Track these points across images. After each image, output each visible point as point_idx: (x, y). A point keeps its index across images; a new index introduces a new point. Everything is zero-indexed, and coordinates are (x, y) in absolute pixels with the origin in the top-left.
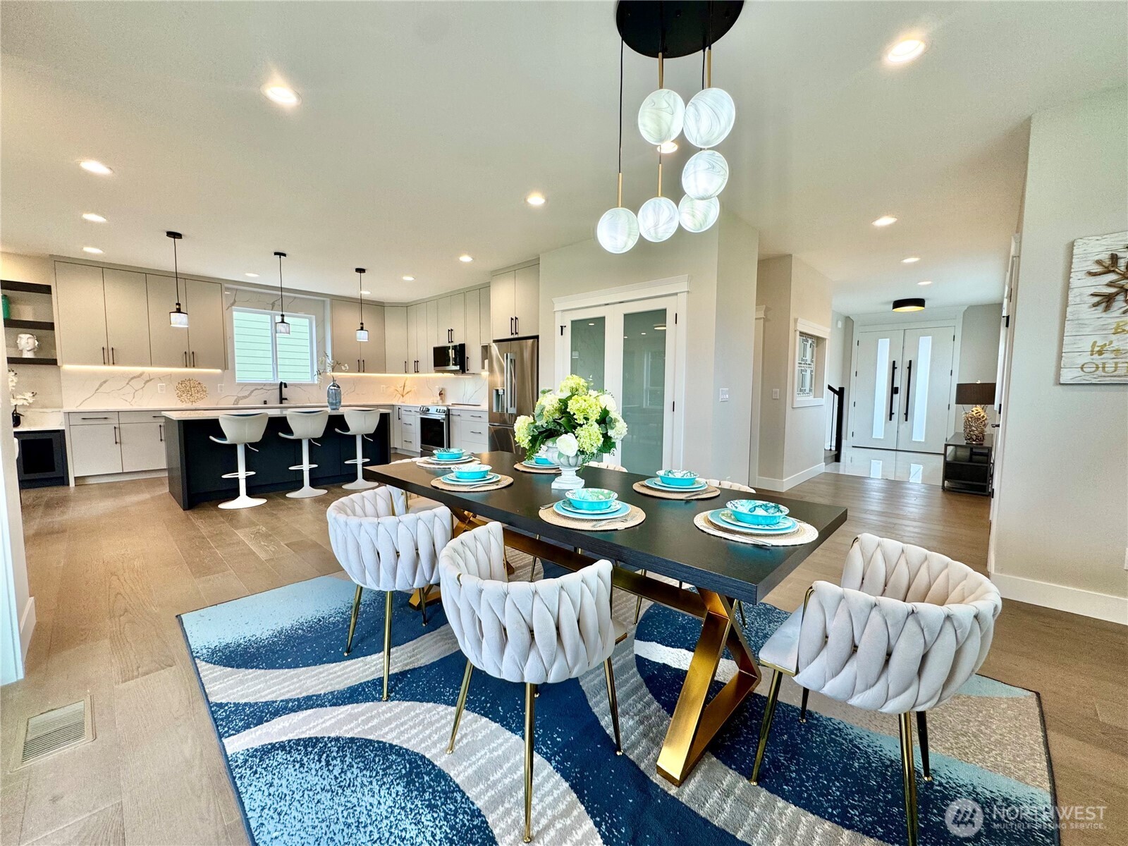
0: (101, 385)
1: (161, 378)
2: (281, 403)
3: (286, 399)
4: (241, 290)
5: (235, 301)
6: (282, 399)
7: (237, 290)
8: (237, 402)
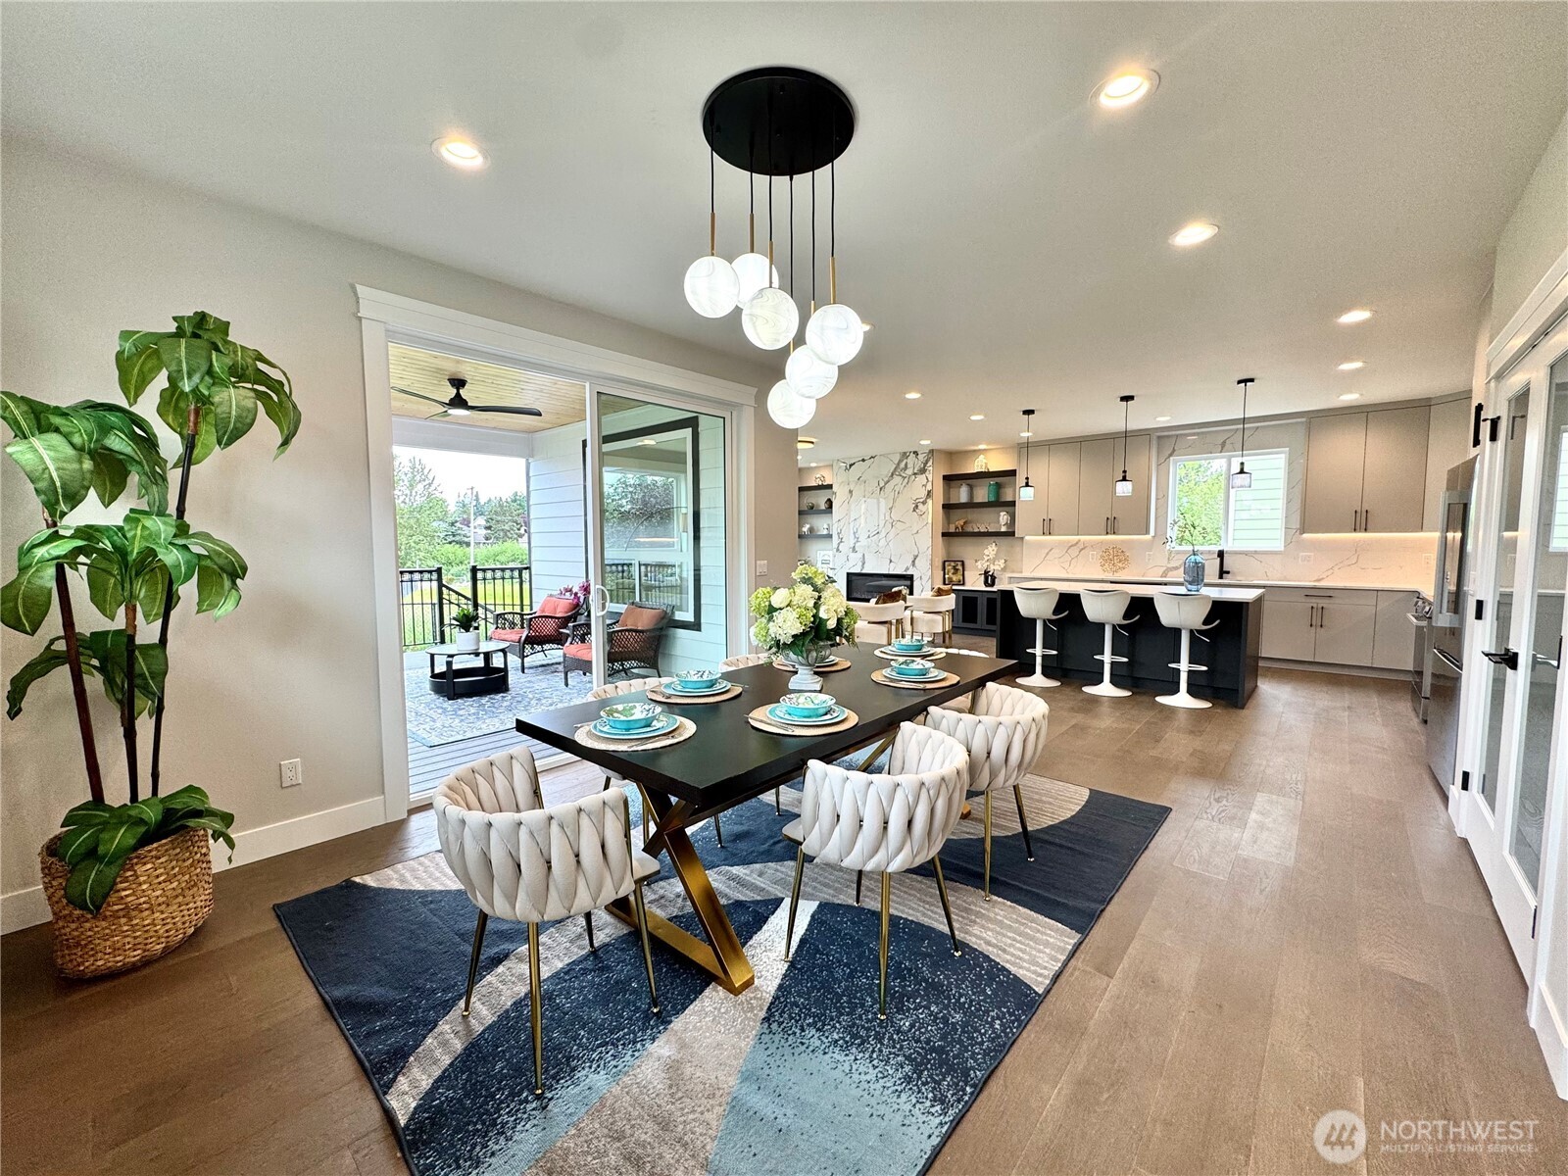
0: (1047, 554)
1: (1093, 546)
2: (1221, 577)
3: (1228, 572)
4: (1181, 435)
5: (1174, 450)
6: (1222, 573)
7: (1177, 436)
8: (1164, 575)
